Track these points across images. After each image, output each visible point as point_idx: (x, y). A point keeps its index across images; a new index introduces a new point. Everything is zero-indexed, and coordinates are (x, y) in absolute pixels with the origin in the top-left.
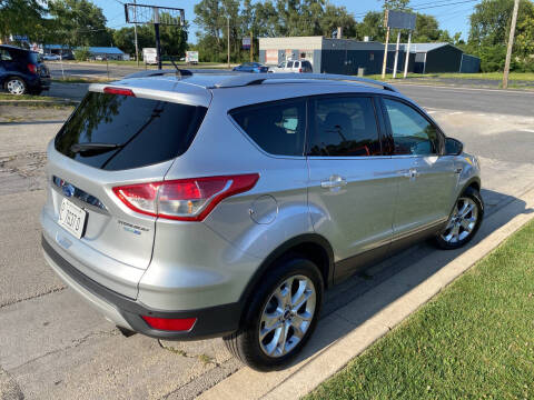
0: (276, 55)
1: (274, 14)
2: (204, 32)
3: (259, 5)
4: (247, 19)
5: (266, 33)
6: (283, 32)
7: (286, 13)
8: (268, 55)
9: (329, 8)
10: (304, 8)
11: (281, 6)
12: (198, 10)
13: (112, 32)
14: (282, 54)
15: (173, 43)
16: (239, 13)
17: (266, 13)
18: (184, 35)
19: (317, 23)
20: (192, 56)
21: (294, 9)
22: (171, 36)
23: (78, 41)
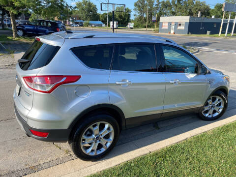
0: (167, 24)
1: (170, 6)
2: (138, 14)
3: (163, 2)
4: (157, 8)
5: (165, 15)
6: (174, 14)
7: (176, 5)
8: (163, 25)
9: (197, 2)
10: (185, 2)
11: (173, 2)
12: (136, 5)
13: (100, 15)
14: (170, 24)
15: (124, 19)
16: (154, 6)
17: (166, 5)
18: (129, 16)
19: (190, 10)
20: (131, 25)
21: (180, 3)
22: (123, 16)
23: (86, 19)
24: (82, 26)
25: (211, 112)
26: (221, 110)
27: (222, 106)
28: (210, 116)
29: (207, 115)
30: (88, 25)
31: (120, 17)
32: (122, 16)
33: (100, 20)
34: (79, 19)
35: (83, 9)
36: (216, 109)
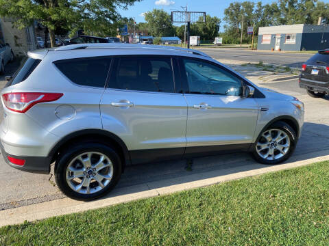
0: (270, 38)
1: (277, 11)
2: (229, 25)
3: (268, 6)
4: (258, 16)
5: (270, 24)
6: (283, 22)
7: (287, 10)
8: (264, 38)
9: (318, 4)
10: (300, 5)
11: (283, 6)
12: (227, 12)
14: (274, 37)
15: (210, 33)
16: (253, 12)
17: (272, 11)
18: (217, 28)
19: (309, 15)
20: (218, 40)
21: (293, 6)
22: (209, 28)
23: (158, 35)
24: (152, 43)
25: (271, 152)
26: (286, 151)
27: (288, 144)
28: (271, 159)
29: (265, 157)
31: (205, 30)
32: (207, 29)
33: (176, 36)
34: (149, 34)
35: (154, 21)
36: (279, 148)
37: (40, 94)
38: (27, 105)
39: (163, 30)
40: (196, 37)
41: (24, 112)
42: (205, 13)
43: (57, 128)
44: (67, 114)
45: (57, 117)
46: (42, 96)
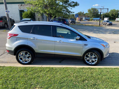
20: (117, 19)
22: (114, 15)
24: (89, 20)
26: (96, 62)
27: (97, 59)
28: (91, 63)
29: (88, 62)
30: (92, 20)
31: (112, 15)
32: (113, 15)
34: (89, 17)
35: (91, 12)
36: (94, 60)
37: (13, 34)
38: (10, 37)
39: (95, 15)
40: (107, 18)
41: (9, 38)
42: (108, 9)
43: (17, 43)
44: (19, 40)
45: (17, 40)
46: (13, 35)
